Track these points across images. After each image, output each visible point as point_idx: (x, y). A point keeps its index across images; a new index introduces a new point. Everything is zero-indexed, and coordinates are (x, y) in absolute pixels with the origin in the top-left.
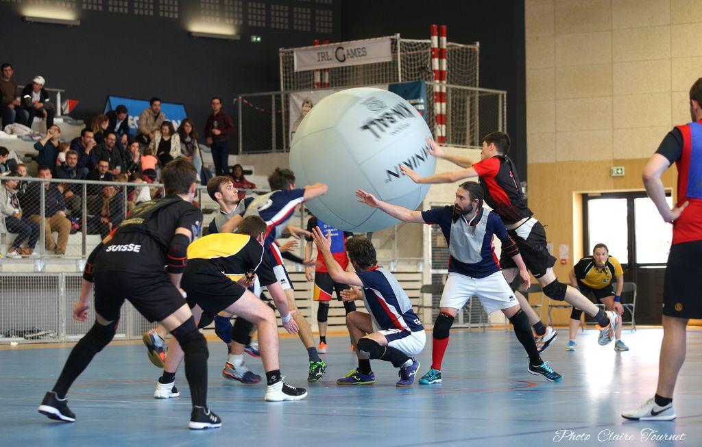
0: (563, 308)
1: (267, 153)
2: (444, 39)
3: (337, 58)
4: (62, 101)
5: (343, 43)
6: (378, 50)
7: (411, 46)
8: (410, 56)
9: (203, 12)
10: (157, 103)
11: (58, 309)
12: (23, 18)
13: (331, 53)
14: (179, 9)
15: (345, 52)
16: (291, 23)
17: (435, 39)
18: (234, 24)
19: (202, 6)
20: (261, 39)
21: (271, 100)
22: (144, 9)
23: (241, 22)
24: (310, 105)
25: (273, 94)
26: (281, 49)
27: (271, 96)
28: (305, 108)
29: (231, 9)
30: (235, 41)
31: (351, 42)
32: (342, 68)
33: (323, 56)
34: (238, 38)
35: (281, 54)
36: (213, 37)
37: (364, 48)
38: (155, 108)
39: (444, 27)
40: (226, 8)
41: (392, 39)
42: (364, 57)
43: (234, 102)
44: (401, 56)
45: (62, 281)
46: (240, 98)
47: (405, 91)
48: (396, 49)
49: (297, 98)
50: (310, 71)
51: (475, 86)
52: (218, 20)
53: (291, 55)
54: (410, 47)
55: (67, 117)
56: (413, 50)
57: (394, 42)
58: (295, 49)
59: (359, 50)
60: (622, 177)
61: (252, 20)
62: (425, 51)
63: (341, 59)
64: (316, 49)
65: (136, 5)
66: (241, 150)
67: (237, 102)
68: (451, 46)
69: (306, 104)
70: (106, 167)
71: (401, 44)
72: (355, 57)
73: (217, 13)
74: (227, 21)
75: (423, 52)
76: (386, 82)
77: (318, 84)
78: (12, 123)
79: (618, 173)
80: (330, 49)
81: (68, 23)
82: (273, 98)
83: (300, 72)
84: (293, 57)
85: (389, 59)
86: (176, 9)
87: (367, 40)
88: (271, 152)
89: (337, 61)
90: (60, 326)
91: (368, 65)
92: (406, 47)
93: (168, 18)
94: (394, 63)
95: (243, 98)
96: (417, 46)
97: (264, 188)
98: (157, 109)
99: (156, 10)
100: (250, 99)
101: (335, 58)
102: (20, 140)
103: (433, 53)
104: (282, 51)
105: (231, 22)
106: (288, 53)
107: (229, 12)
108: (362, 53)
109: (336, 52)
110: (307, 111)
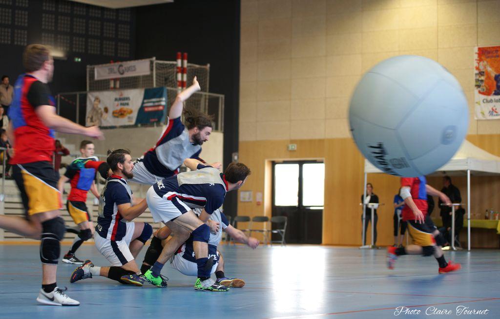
0: (258, 232)
2: (185, 62)
5: (123, 62)
6: (142, 67)
9: (43, 42)
13: (116, 69)
15: (123, 68)
16: (101, 51)
17: (179, 61)
19: (43, 38)
20: (82, 60)
22: (4, 40)
23: (68, 49)
24: (99, 101)
25: (78, 94)
27: (76, 95)
28: (96, 102)
29: (62, 41)
30: (65, 61)
31: (127, 62)
32: (122, 78)
33: (111, 71)
34: (66, 59)
35: (88, 70)
37: (135, 66)
39: (186, 54)
40: (59, 40)
41: (151, 61)
42: (134, 72)
44: (156, 71)
46: (59, 95)
47: (154, 93)
48: (153, 67)
49: (91, 97)
50: (106, 80)
51: (206, 91)
52: (53, 47)
53: (93, 70)
54: (162, 66)
56: (164, 68)
57: (152, 63)
58: (95, 66)
59: (132, 67)
61: (76, 48)
62: (170, 70)
63: (122, 72)
64: (107, 66)
67: (57, 97)
68: (190, 66)
69: (96, 100)
71: (156, 64)
72: (130, 72)
73: (53, 43)
74: (59, 48)
76: (143, 87)
77: (111, 88)
79: (292, 148)
80: (115, 66)
82: (78, 96)
83: (99, 80)
85: (148, 73)
86: (26, 40)
87: (136, 61)
89: (119, 74)
91: (136, 76)
92: (159, 67)
93: (20, 45)
94: (151, 76)
95: (61, 96)
96: (167, 66)
99: (13, 41)
100: (65, 96)
103: (178, 70)
104: (88, 67)
105: (62, 49)
106: (91, 68)
107: (60, 42)
108: (133, 69)
109: (119, 68)
110: (97, 104)
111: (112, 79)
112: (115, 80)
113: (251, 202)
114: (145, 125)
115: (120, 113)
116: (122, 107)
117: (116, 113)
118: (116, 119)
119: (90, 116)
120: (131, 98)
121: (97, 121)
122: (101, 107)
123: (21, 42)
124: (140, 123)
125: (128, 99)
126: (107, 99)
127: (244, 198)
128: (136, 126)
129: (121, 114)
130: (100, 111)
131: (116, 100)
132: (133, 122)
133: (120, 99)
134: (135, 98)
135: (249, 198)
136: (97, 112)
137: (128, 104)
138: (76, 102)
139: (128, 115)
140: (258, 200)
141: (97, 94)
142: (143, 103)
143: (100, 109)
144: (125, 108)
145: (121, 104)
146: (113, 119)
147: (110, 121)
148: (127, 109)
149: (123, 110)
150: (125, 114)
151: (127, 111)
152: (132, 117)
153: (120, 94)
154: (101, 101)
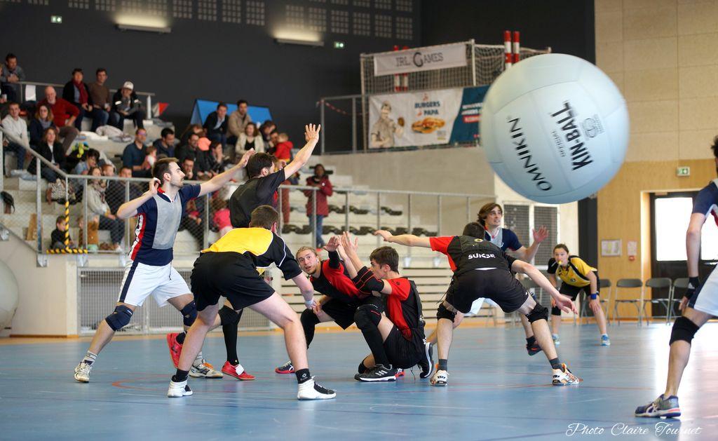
0: (629, 303)
1: (348, 153)
2: (517, 45)
3: (415, 63)
4: (153, 104)
5: (421, 48)
6: (453, 55)
7: (485, 51)
8: (485, 60)
9: (288, 19)
10: (244, 105)
12: (116, 26)
13: (409, 58)
14: (265, 17)
15: (422, 57)
16: (373, 30)
17: (508, 44)
18: (318, 32)
19: (288, 13)
20: (345, 46)
21: (352, 103)
22: (232, 17)
23: (325, 29)
24: (389, 108)
25: (354, 97)
26: (362, 55)
27: (351, 100)
28: (384, 111)
29: (315, 16)
30: (319, 47)
31: (429, 47)
32: (420, 72)
33: (402, 62)
34: (322, 44)
35: (362, 60)
36: (298, 43)
37: (441, 53)
38: (241, 109)
39: (517, 33)
40: (311, 16)
41: (467, 45)
42: (440, 62)
43: (317, 105)
44: (476, 61)
46: (323, 101)
47: (479, 95)
48: (471, 54)
49: (376, 102)
50: (389, 76)
52: (302, 27)
53: (372, 60)
54: (484, 53)
55: (158, 120)
56: (487, 55)
57: (469, 48)
58: (375, 55)
59: (436, 56)
60: (688, 176)
61: (336, 27)
62: (499, 56)
63: (420, 63)
64: (394, 55)
65: (224, 13)
66: (323, 150)
67: (320, 105)
68: (524, 51)
69: (384, 107)
70: (191, 166)
71: (475, 50)
72: (432, 62)
73: (302, 21)
74: (311, 28)
75: (497, 57)
76: (462, 85)
77: (397, 88)
78: (103, 125)
79: (683, 173)
80: (408, 54)
81: (160, 31)
82: (354, 102)
83: (380, 77)
84: (373, 62)
85: (463, 63)
86: (263, 17)
87: (443, 46)
88: (352, 153)
89: (415, 66)
90: (144, 318)
91: (444, 69)
92: (480, 53)
93: (255, 25)
94: (469, 68)
95: (326, 101)
96: (491, 51)
97: (344, 187)
98: (243, 111)
99: (244, 18)
100: (332, 102)
101: (413, 63)
102: (110, 141)
103: (507, 58)
104: (363, 57)
105: (316, 28)
106: (368, 58)
107: (313, 19)
108: (438, 58)
109: (414, 57)
110: (387, 114)
111: (396, 75)
113: (619, 256)
114: (464, 143)
115: (424, 126)
116: (427, 116)
117: (418, 126)
118: (418, 135)
119: (376, 133)
120: (441, 103)
121: (388, 140)
122: (393, 117)
123: (256, 19)
124: (457, 140)
125: (436, 104)
126: (403, 104)
127: (607, 251)
128: (450, 144)
129: (426, 127)
130: (391, 124)
131: (417, 106)
132: (446, 140)
133: (424, 105)
134: (449, 102)
135: (616, 251)
136: (387, 125)
137: (436, 112)
138: (351, 111)
139: (438, 129)
140: (630, 254)
142: (461, 110)
143: (392, 120)
144: (433, 117)
145: (426, 113)
146: (413, 135)
147: (409, 138)
148: (436, 120)
149: (428, 121)
150: (433, 127)
151: (437, 123)
152: (445, 132)
153: (424, 97)
154: (392, 108)
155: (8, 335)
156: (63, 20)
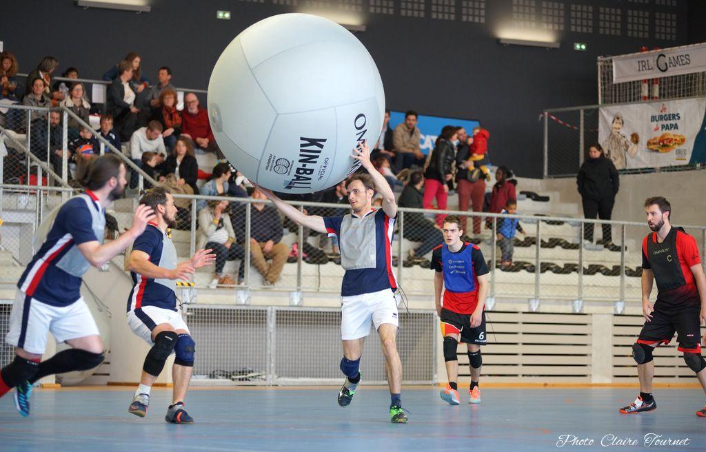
3: (659, 68)
5: (665, 49)
9: (515, 15)
10: (412, 117)
11: (266, 347)
13: (652, 63)
14: (486, 13)
15: (667, 60)
16: (624, 29)
18: (554, 31)
19: (515, 9)
20: (586, 47)
21: (579, 116)
22: (443, 13)
23: (562, 27)
24: (621, 122)
25: (581, 110)
26: (599, 58)
27: (579, 111)
28: (615, 125)
29: (550, 12)
30: (554, 48)
31: (674, 48)
32: (665, 78)
33: (644, 66)
34: (558, 46)
35: (599, 64)
36: (528, 44)
37: (688, 55)
40: (544, 11)
42: (687, 66)
43: (540, 119)
45: (271, 316)
46: (546, 113)
49: (607, 114)
50: (634, 82)
52: (534, 24)
53: (610, 64)
58: (614, 57)
59: (682, 58)
61: (576, 25)
63: (663, 69)
64: (638, 57)
65: (434, 8)
66: (546, 173)
67: (543, 118)
69: (616, 120)
72: (678, 66)
73: (533, 17)
74: (545, 26)
77: (645, 98)
80: (650, 56)
81: (354, 29)
82: (582, 113)
83: (619, 84)
84: (612, 67)
86: (483, 13)
87: (691, 46)
89: (659, 71)
90: (268, 366)
91: (691, 75)
93: (473, 23)
95: (550, 114)
98: (411, 124)
99: (459, 14)
100: (558, 115)
101: (656, 67)
104: (601, 60)
105: (551, 27)
106: (606, 62)
107: (547, 15)
108: (685, 61)
109: (657, 61)
110: (618, 128)
111: (645, 81)
112: (651, 82)
115: (661, 144)
116: (664, 131)
117: (654, 144)
118: (655, 154)
119: (606, 151)
120: (682, 115)
121: (619, 160)
122: (626, 132)
123: (474, 16)
124: (699, 161)
125: (675, 116)
126: (637, 117)
128: (690, 166)
129: (663, 144)
130: (623, 141)
131: (653, 119)
132: (687, 162)
133: (661, 118)
134: (690, 114)
136: (619, 142)
137: (676, 127)
138: (578, 125)
139: (677, 147)
141: (616, 109)
143: (624, 137)
144: (671, 133)
145: (663, 126)
146: (648, 154)
147: (643, 158)
148: (674, 135)
149: (666, 137)
150: (671, 145)
151: (676, 140)
152: (685, 150)
153: (661, 108)
154: (625, 122)
155: (106, 383)
156: (231, 15)
